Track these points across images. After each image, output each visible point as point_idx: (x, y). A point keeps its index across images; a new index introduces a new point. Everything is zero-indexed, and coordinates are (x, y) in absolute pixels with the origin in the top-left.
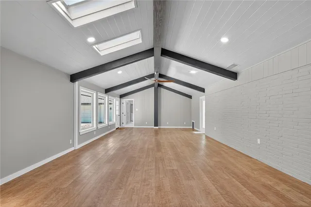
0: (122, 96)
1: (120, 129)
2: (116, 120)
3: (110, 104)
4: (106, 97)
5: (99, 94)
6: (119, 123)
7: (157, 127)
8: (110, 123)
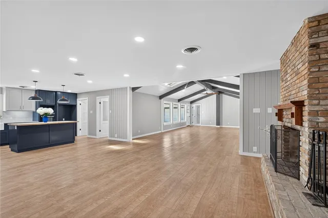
0: (192, 102)
1: (191, 126)
2: (187, 119)
3: (182, 107)
4: (179, 104)
5: (174, 103)
6: (190, 122)
7: (219, 126)
8: (182, 121)
